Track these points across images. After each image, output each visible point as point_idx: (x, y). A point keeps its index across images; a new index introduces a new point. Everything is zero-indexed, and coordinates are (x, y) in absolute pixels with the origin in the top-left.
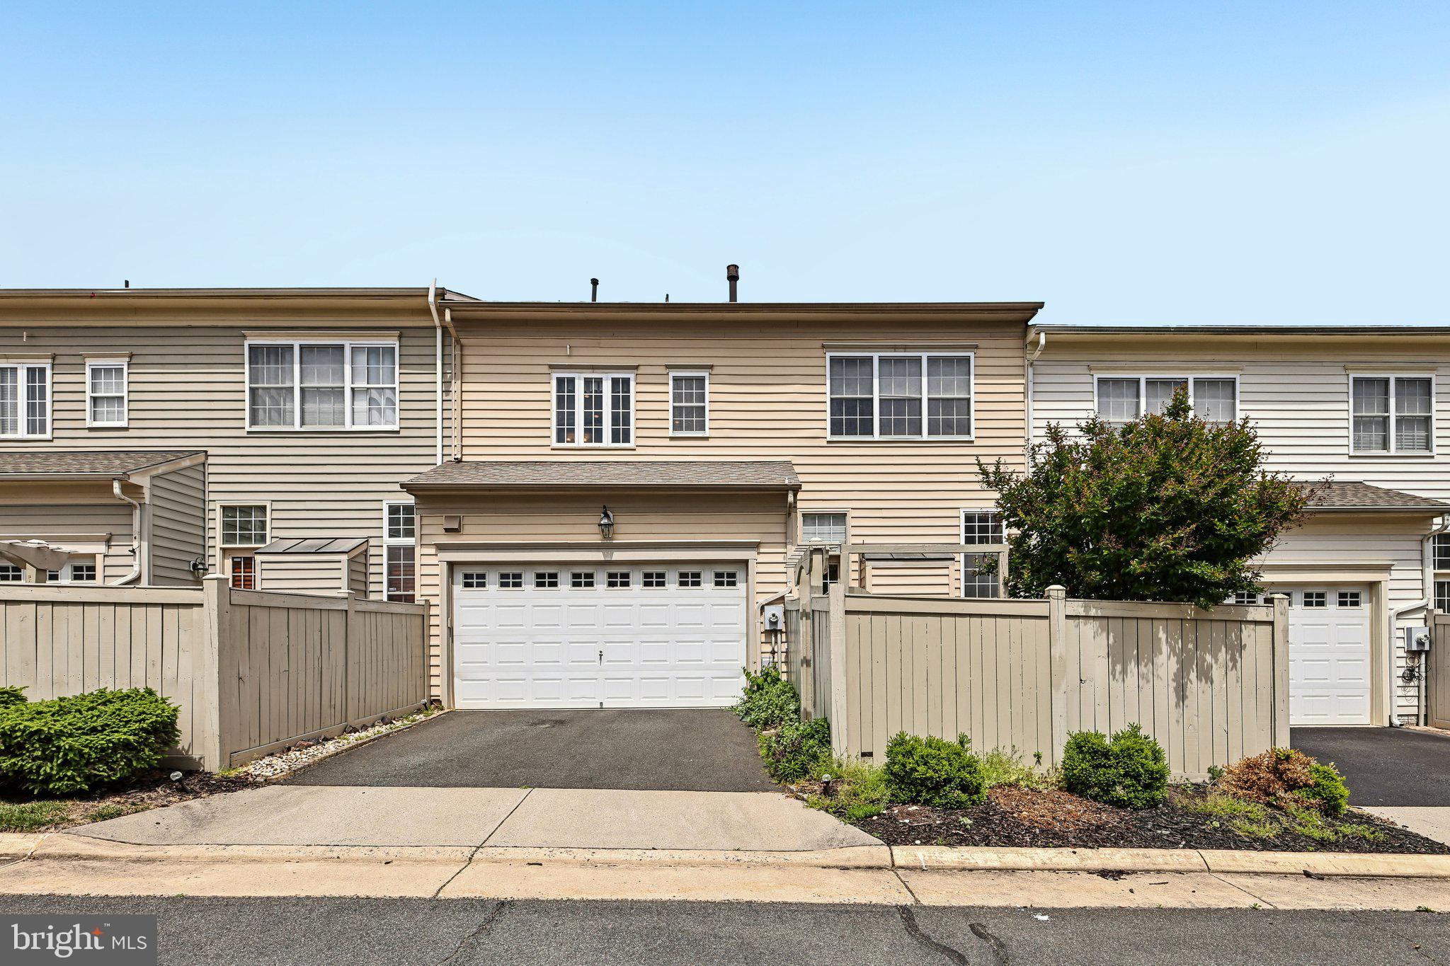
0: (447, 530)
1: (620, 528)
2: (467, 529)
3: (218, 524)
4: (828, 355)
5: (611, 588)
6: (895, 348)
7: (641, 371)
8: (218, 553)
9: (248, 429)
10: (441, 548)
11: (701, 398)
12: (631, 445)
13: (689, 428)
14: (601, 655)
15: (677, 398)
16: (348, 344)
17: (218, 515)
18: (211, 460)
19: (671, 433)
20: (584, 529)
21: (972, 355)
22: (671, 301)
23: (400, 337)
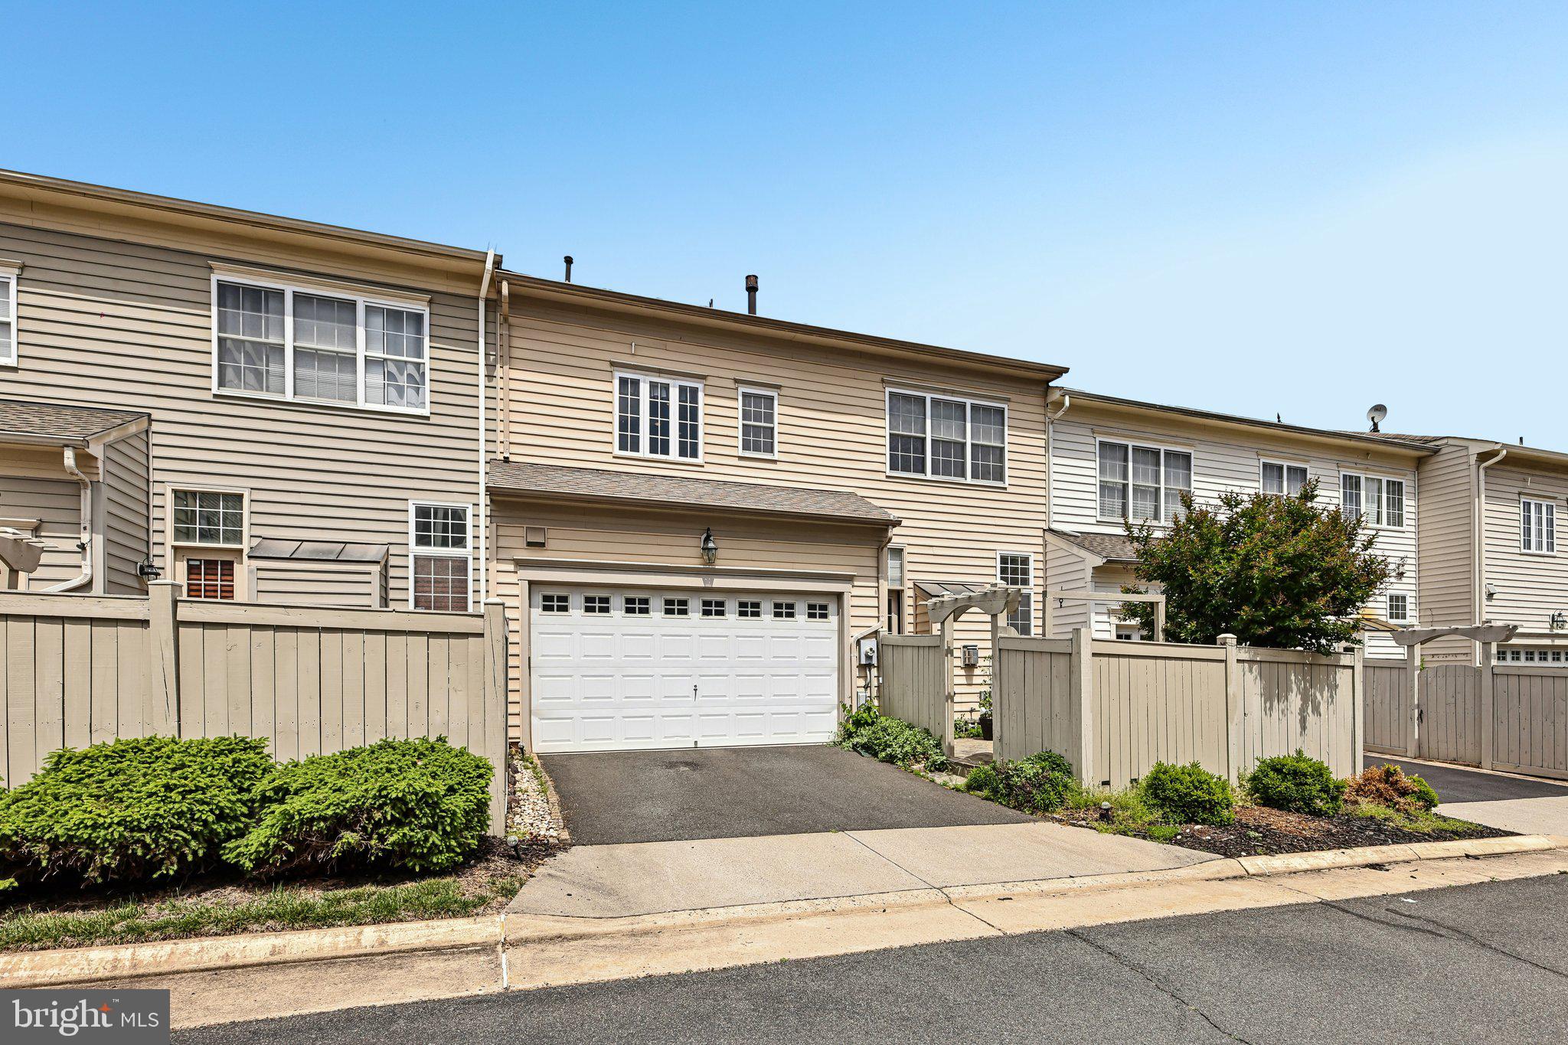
0: (530, 544)
1: (720, 553)
2: (551, 544)
3: (169, 514)
4: (888, 390)
5: (706, 617)
6: (944, 391)
7: (710, 381)
8: (169, 553)
9: (215, 391)
10: (521, 564)
11: (770, 418)
12: (699, 460)
13: (757, 449)
14: (696, 690)
15: (746, 415)
16: (361, 301)
17: (169, 500)
18: (155, 427)
19: (741, 453)
20: (684, 551)
21: (1006, 406)
22: (715, 307)
23: (430, 302)
